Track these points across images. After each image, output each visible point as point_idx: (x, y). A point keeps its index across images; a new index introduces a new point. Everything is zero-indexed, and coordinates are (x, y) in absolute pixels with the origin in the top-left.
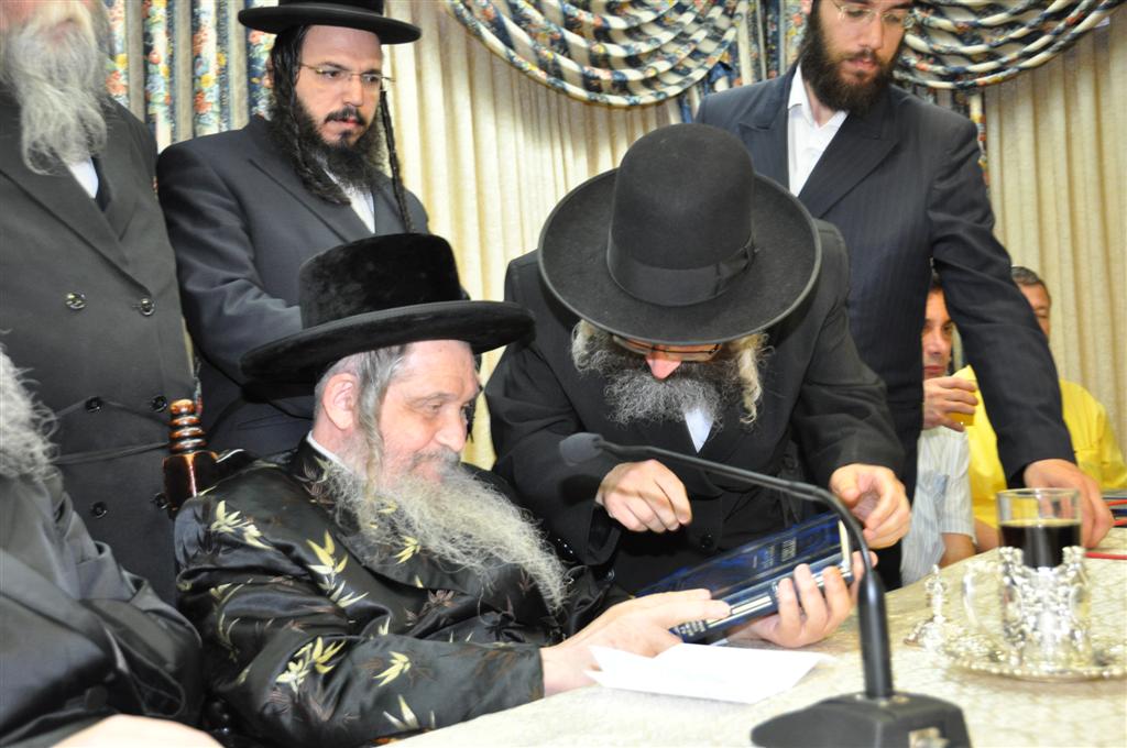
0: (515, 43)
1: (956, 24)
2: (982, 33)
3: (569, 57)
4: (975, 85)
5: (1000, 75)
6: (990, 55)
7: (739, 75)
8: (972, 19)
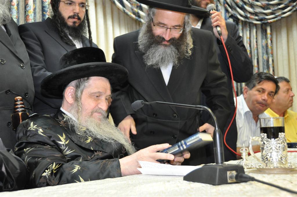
0: (126, 6)
1: (262, 4)
2: (270, 7)
3: (142, 11)
4: (268, 23)
5: (275, 19)
6: (272, 13)
8: (267, 2)
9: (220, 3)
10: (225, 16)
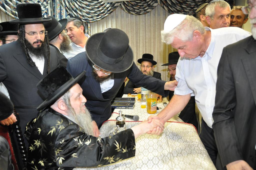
2: (90, 13)
4: (89, 22)
5: (93, 21)
6: (92, 17)
7: (49, 14)
8: (89, 11)
9: (62, 6)
10: (66, 14)
